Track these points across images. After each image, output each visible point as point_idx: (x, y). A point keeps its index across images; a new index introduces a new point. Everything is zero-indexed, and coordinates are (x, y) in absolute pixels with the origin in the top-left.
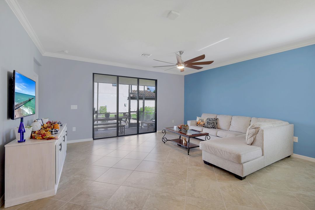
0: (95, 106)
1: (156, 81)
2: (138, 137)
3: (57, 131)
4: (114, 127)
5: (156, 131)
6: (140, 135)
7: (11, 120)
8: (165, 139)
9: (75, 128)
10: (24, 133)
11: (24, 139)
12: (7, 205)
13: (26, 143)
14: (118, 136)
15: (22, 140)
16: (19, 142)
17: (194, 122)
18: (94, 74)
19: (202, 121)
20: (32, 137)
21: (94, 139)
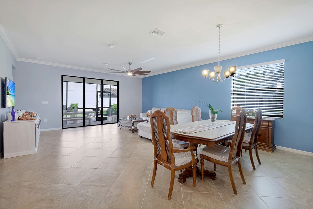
0: (65, 104)
1: (118, 82)
2: (102, 127)
3: (35, 116)
4: (81, 119)
5: (118, 122)
6: (103, 125)
7: (4, 109)
8: (121, 126)
9: (46, 119)
10: (15, 116)
11: (15, 119)
12: (5, 157)
13: (16, 121)
14: (84, 126)
15: (14, 120)
16: (11, 121)
17: (145, 114)
18: (62, 76)
19: (151, 113)
20: (18, 119)
21: (63, 128)
